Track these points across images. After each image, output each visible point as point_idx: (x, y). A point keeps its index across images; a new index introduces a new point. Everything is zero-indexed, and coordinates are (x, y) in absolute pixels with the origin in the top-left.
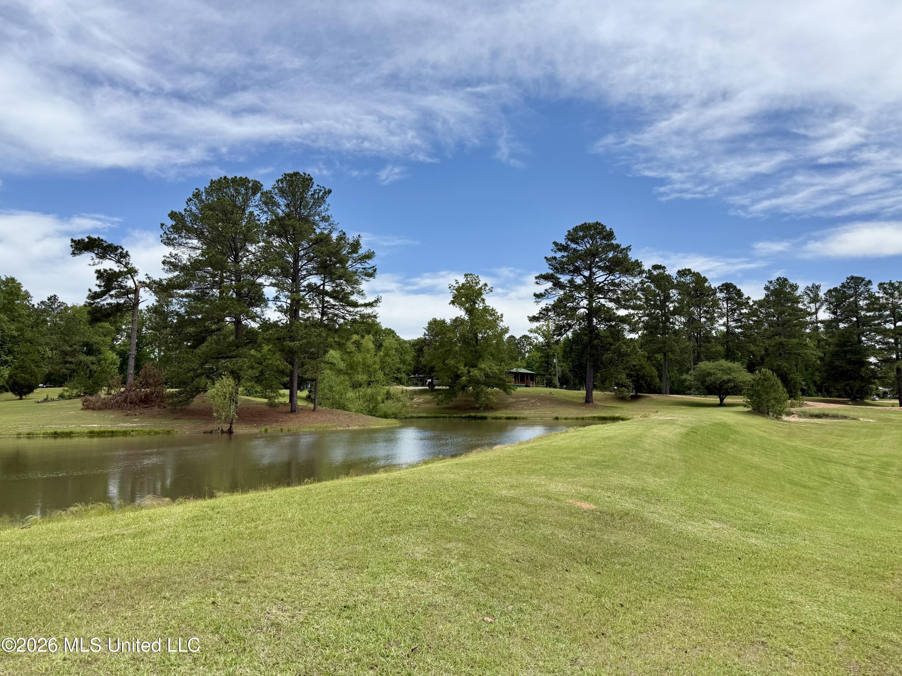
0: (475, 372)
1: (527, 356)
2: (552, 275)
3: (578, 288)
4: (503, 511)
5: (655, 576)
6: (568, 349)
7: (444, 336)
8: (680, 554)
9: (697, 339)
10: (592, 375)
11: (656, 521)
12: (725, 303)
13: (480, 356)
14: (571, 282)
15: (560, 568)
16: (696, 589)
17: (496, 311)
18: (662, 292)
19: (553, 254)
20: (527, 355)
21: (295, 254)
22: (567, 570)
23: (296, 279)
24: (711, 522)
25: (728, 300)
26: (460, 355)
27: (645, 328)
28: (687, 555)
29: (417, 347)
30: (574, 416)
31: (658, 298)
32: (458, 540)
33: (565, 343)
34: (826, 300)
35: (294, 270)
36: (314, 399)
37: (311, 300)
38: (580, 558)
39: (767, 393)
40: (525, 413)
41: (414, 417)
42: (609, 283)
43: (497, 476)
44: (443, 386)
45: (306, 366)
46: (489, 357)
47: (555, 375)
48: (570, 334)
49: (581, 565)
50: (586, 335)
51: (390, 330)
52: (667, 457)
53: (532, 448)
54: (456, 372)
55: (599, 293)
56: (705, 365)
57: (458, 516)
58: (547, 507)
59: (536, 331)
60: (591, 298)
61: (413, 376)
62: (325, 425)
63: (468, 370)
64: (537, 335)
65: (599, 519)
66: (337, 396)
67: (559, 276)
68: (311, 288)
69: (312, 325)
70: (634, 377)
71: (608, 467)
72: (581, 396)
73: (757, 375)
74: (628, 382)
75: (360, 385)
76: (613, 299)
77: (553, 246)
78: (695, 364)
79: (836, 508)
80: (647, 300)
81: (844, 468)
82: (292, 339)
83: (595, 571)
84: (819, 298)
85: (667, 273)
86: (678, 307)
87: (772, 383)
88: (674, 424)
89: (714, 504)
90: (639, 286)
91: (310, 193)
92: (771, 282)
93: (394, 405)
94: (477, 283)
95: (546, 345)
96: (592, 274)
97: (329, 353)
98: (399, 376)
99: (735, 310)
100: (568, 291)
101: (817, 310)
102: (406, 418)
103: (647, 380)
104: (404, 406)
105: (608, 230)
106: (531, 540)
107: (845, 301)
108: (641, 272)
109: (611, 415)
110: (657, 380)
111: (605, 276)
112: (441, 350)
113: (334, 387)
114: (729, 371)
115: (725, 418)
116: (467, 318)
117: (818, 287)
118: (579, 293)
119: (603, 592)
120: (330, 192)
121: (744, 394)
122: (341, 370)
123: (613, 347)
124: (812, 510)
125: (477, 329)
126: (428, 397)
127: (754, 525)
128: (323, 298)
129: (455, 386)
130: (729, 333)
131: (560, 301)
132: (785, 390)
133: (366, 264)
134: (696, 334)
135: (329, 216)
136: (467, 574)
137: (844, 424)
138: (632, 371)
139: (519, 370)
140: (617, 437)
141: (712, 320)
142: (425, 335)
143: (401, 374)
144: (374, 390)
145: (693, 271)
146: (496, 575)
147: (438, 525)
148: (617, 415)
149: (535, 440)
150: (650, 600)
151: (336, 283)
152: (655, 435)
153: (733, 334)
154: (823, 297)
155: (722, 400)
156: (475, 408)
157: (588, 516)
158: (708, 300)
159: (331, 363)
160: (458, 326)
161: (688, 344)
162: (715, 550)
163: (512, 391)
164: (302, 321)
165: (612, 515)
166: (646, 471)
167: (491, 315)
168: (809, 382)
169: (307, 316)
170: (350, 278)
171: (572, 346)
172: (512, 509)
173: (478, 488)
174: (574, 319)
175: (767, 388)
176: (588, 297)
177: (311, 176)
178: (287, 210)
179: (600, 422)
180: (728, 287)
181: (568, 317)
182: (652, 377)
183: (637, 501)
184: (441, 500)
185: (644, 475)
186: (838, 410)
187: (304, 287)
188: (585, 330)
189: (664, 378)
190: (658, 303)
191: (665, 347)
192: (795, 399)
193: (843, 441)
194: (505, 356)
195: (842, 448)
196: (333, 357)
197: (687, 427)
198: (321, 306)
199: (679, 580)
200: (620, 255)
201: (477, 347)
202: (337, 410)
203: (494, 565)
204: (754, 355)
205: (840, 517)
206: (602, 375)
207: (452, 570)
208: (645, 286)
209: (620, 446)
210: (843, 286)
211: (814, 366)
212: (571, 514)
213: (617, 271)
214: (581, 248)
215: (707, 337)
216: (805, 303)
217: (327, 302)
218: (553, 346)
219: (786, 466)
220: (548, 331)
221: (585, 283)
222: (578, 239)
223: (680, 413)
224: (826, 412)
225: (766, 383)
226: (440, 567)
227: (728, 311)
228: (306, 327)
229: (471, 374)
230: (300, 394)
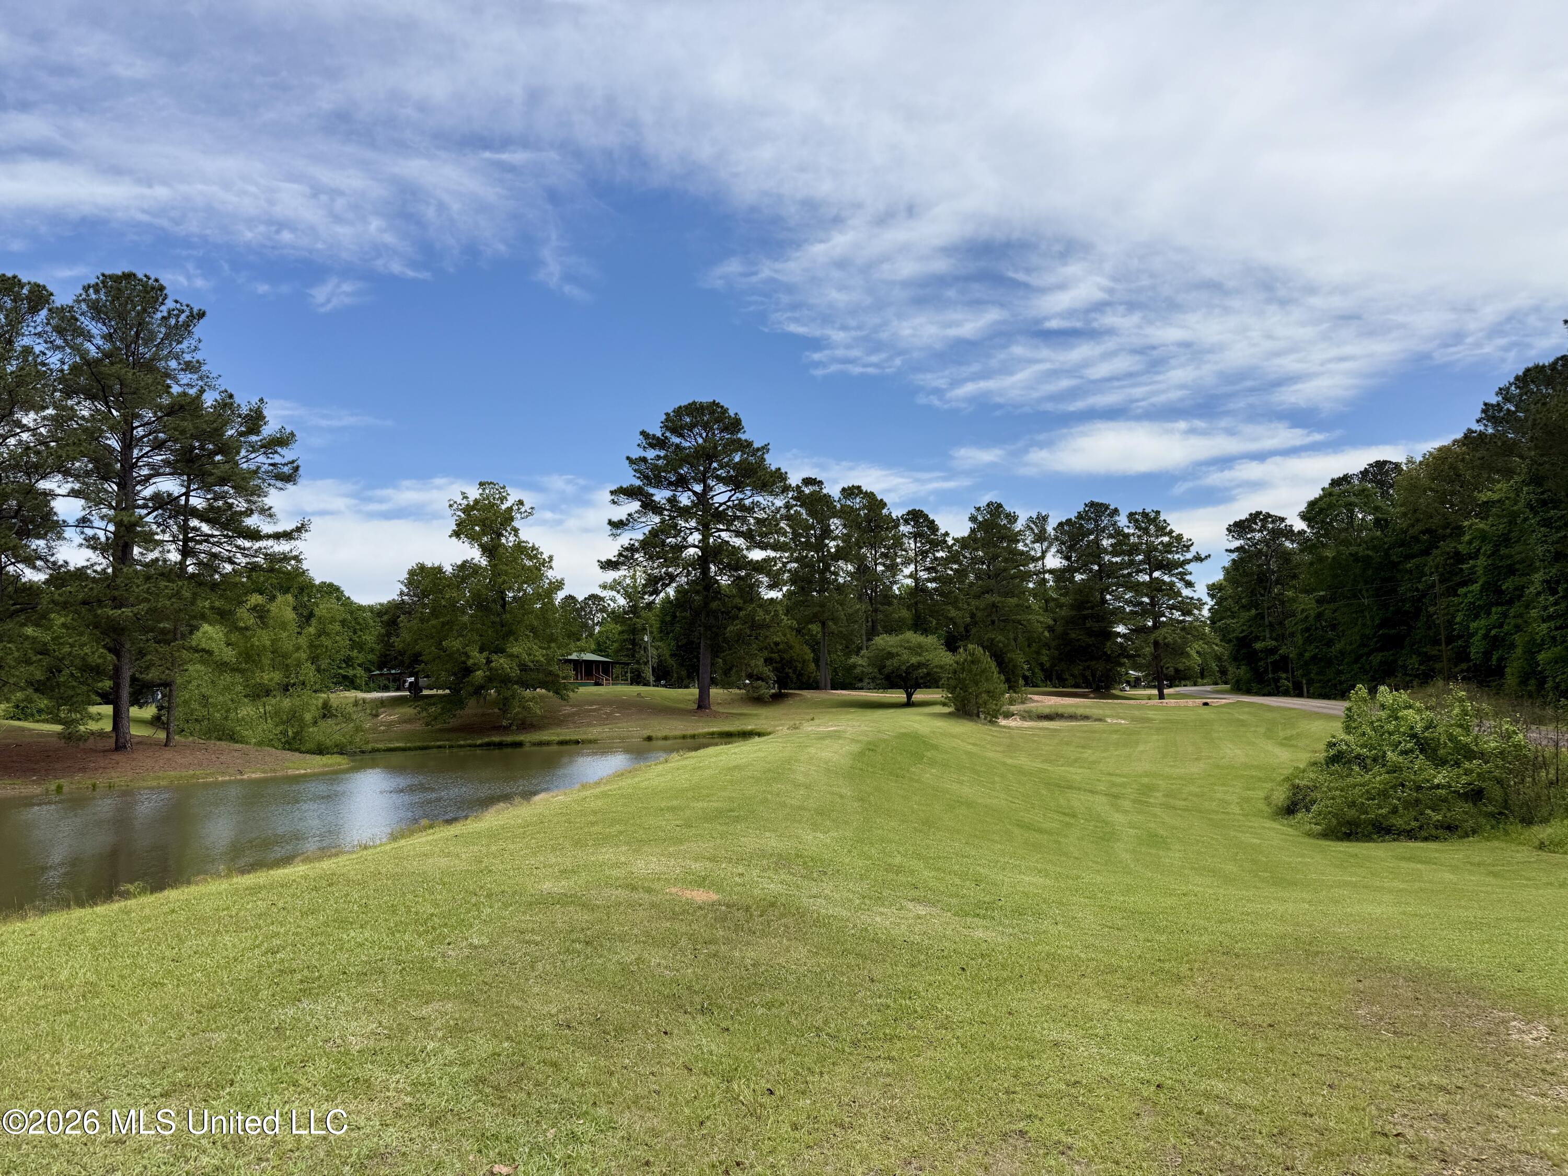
0: (501, 661)
1: (596, 631)
2: (640, 488)
3: (685, 512)
4: (544, 925)
5: (826, 1022)
6: (668, 618)
7: (440, 596)
8: (866, 972)
9: (871, 599)
10: (709, 661)
11: (823, 911)
12: (911, 541)
13: (510, 633)
14: (672, 501)
15: (652, 1030)
16: (899, 1038)
17: (540, 550)
18: (818, 523)
19: (639, 453)
20: (597, 629)
21: (124, 434)
22: (666, 1033)
23: (126, 483)
24: (910, 905)
25: (916, 536)
26: (472, 630)
27: (793, 581)
28: (877, 973)
29: (385, 618)
30: (678, 733)
31: (812, 532)
32: (446, 997)
33: (663, 607)
34: (1056, 538)
35: (122, 465)
36: (168, 724)
37: (159, 525)
38: (691, 1003)
39: (976, 683)
40: (594, 732)
41: (378, 750)
42: (735, 506)
43: (534, 854)
44: (438, 688)
45: (149, 657)
46: (528, 633)
47: (646, 663)
48: (671, 591)
49: (694, 1018)
50: (697, 592)
51: (331, 585)
52: (833, 793)
53: (605, 795)
54: (464, 663)
55: (719, 522)
56: (883, 641)
57: (449, 944)
58: (630, 905)
59: (614, 586)
60: (705, 529)
61: (378, 672)
62: (191, 772)
63: (488, 658)
64: (614, 593)
65: (724, 919)
66: (218, 715)
67: (651, 490)
68: (161, 501)
69: (162, 574)
70: (776, 662)
71: (737, 819)
72: (690, 697)
73: (962, 655)
74: (767, 671)
75: (268, 693)
76: (742, 532)
77: (640, 439)
78: (869, 640)
79: (1090, 864)
80: (796, 536)
81: (1090, 798)
82: (119, 603)
83: (719, 1026)
84: (1047, 535)
85: (825, 491)
86: (842, 548)
87: (983, 667)
88: (840, 738)
89: (912, 872)
90: (783, 511)
91: (159, 315)
92: (978, 509)
93: (338, 728)
94: (503, 499)
95: (631, 612)
96: (707, 489)
97: (201, 630)
98: (351, 673)
99: (927, 552)
100: (667, 518)
101: (1044, 553)
102: (363, 752)
103: (796, 667)
104: (358, 729)
105: (733, 416)
106: (598, 979)
107: (1082, 540)
108: (786, 489)
109: (739, 728)
110: (812, 666)
111: (729, 494)
112: (433, 622)
113: (212, 697)
114: (918, 649)
115: (916, 726)
116: (484, 562)
117: (1045, 519)
118: (687, 521)
119: (736, 1069)
120: (201, 315)
121: (942, 687)
122: (225, 664)
123: (742, 614)
124: (1058, 869)
125: (504, 582)
126: (408, 711)
127: (978, 905)
128: (186, 521)
129: (461, 689)
130: (919, 589)
131: (654, 533)
132: (1002, 677)
133: (276, 456)
134: (869, 592)
135: (198, 362)
136: (461, 1069)
137: (1086, 728)
138: (772, 653)
139: (582, 655)
140: (752, 765)
141: (893, 568)
142: (402, 593)
143: (354, 669)
144: (297, 701)
145: (864, 489)
146: (522, 1065)
147: (404, 969)
148: (750, 727)
149: (610, 779)
150: (821, 1073)
151: (215, 492)
152: (811, 758)
153: (924, 590)
154: (1053, 533)
155: (909, 696)
156: (501, 726)
157: (705, 917)
158: (887, 537)
159: (203, 650)
160: (468, 577)
161: (858, 607)
162: (922, 957)
163: (571, 694)
164: (139, 568)
165: (748, 909)
166: (800, 822)
167: (531, 558)
168: (1034, 664)
169: (151, 556)
170: (243, 483)
171: (674, 613)
172: (561, 917)
173: (495, 881)
174: (678, 566)
175: (976, 675)
176: (700, 527)
177: (162, 282)
178: (107, 346)
179: (723, 740)
180: (916, 516)
181: (667, 563)
182: (804, 661)
183: (788, 878)
184: (417, 913)
185: (797, 828)
186: (1077, 706)
187: (144, 499)
188: (697, 584)
189: (822, 663)
190: (813, 540)
191: (824, 612)
192: (1015, 692)
193: (1086, 755)
194: (556, 631)
195: (1086, 765)
196: (211, 638)
197: (858, 741)
198: (181, 537)
199: (869, 1023)
200: (752, 459)
201: (504, 616)
202: (218, 743)
203: (519, 1043)
204: (955, 624)
205: (1099, 878)
206: (724, 661)
207: (428, 1065)
208: (792, 512)
209: (758, 780)
210: (1080, 516)
211: (1040, 640)
212: (674, 916)
213: (748, 485)
214: (687, 444)
215: (886, 596)
216: (1028, 542)
217: (195, 529)
218: (643, 613)
219: (1010, 799)
220: (635, 587)
221: (695, 505)
222: (682, 427)
223: (848, 720)
224: (1060, 711)
225: (974, 667)
226: (402, 1061)
227: (916, 555)
228: (148, 578)
229: (493, 664)
230: (134, 711)
